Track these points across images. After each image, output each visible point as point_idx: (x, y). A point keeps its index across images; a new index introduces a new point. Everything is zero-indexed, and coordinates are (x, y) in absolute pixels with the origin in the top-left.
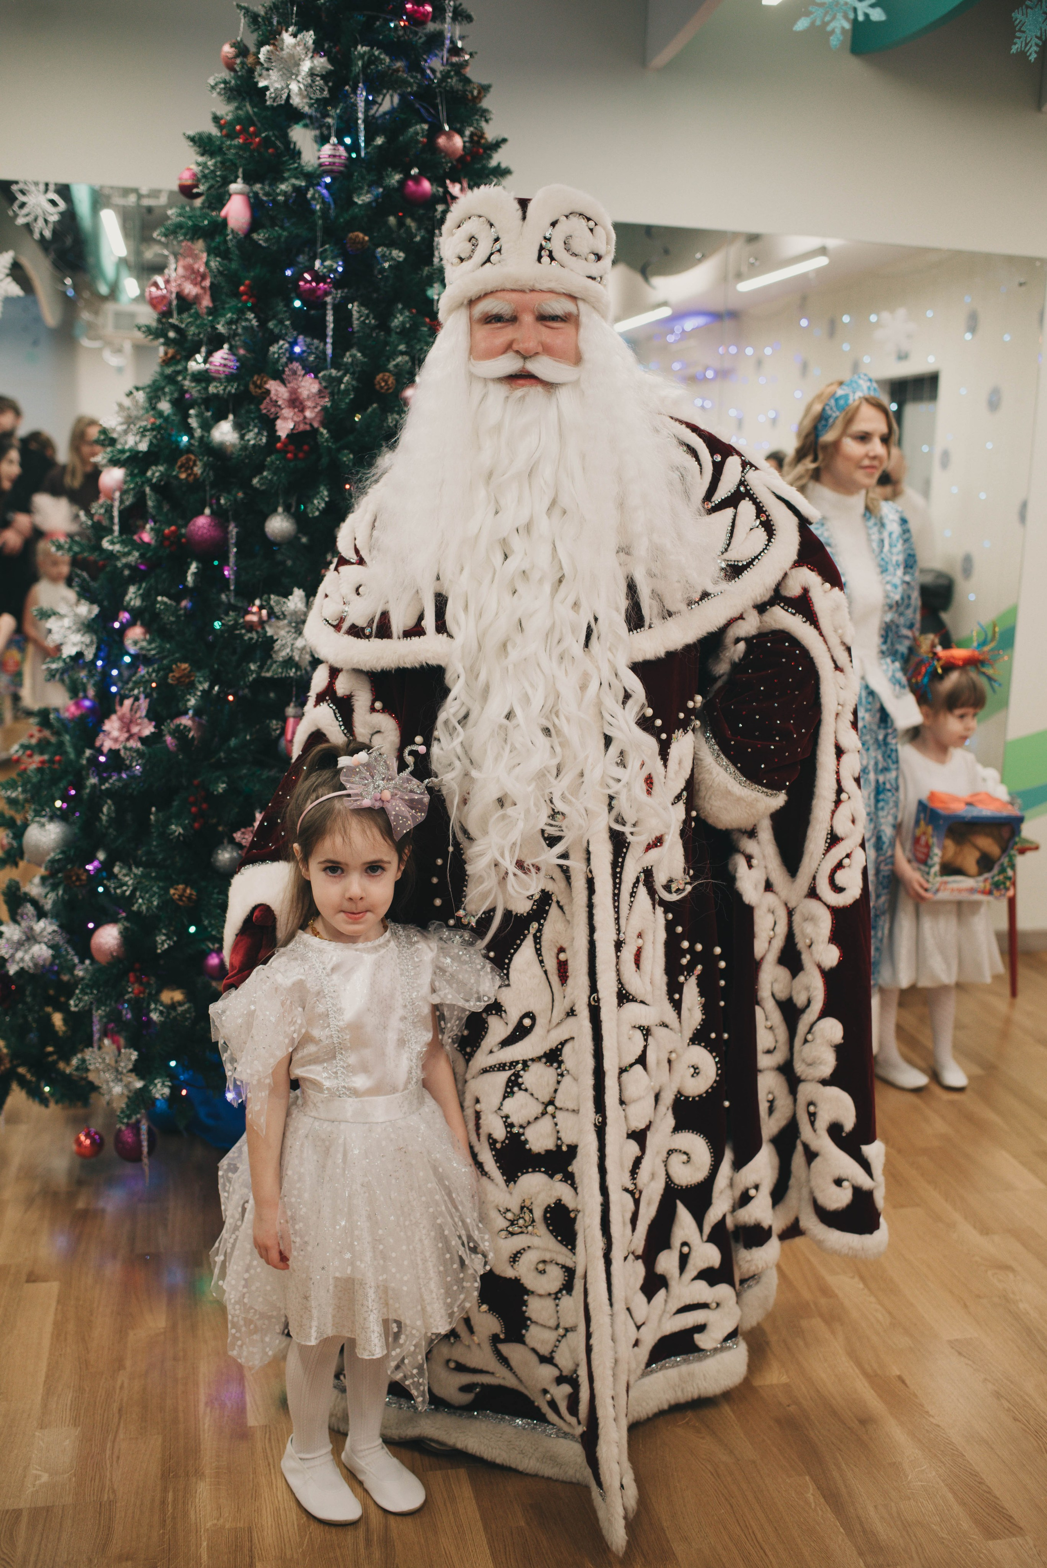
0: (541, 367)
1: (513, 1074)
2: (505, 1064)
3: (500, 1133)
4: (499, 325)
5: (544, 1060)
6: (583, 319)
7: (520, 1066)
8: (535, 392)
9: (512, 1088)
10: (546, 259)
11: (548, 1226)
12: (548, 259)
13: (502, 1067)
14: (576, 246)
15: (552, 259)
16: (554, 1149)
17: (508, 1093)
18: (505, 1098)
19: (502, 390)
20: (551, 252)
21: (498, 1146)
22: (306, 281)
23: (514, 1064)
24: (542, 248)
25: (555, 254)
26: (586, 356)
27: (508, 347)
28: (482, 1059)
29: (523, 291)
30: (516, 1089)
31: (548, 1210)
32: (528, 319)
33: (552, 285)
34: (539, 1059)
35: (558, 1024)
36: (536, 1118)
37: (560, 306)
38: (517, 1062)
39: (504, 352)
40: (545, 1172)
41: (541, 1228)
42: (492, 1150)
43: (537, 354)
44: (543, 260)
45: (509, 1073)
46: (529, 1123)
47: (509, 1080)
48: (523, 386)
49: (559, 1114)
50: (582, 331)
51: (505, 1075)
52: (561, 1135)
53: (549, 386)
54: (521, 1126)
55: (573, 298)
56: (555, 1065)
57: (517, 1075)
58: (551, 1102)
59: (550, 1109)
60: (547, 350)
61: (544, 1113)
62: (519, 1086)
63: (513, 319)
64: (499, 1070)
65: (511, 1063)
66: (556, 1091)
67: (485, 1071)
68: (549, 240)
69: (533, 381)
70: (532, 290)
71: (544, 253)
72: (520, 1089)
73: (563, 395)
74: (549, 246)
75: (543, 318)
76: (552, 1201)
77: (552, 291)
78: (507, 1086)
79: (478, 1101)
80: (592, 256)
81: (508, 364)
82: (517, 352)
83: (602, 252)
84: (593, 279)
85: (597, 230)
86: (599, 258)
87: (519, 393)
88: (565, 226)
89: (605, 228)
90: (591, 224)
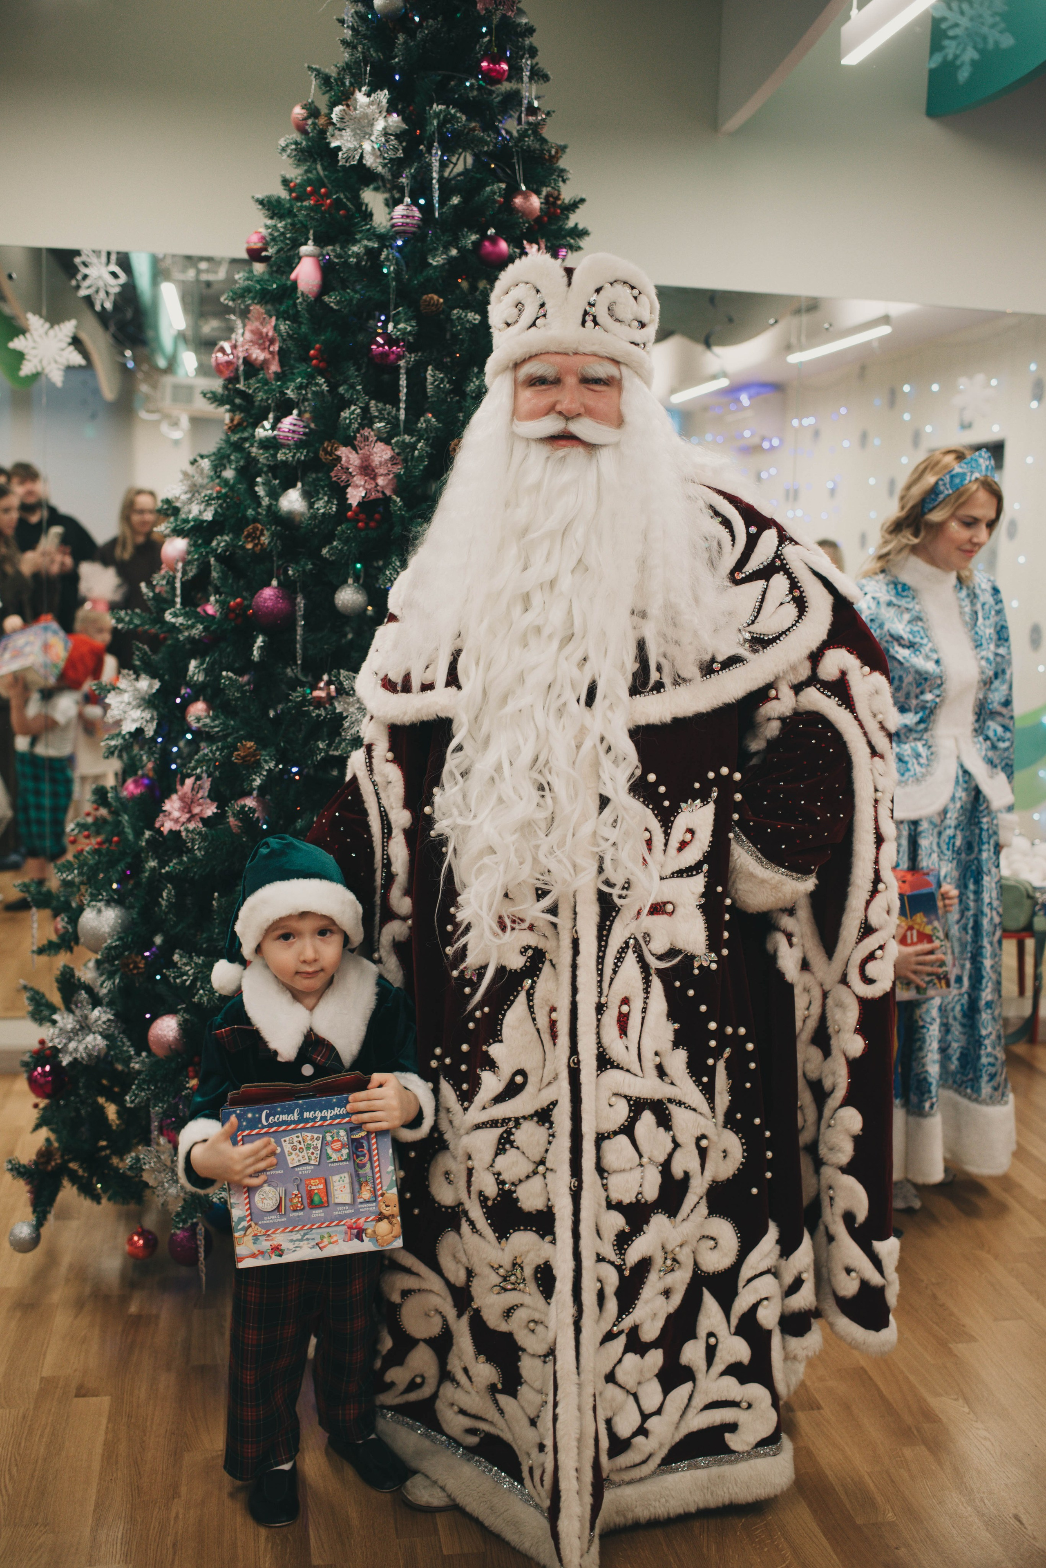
0: (582, 428)
1: (505, 1132)
2: (497, 1121)
3: (491, 1190)
4: (543, 387)
5: (535, 1119)
6: (626, 383)
7: (511, 1124)
8: (576, 453)
9: (504, 1144)
10: (590, 324)
11: (538, 1285)
12: (592, 324)
13: (494, 1123)
14: (619, 312)
15: (596, 323)
16: (545, 1210)
17: (500, 1150)
18: (496, 1155)
19: (544, 451)
20: (595, 317)
21: (489, 1202)
22: (379, 345)
24: (586, 313)
25: (598, 319)
26: (628, 418)
27: (551, 410)
28: (475, 1115)
29: (567, 354)
30: (508, 1146)
31: (538, 1269)
32: (571, 381)
33: (595, 349)
34: (531, 1117)
35: (549, 1084)
36: (528, 1177)
37: (602, 370)
38: (509, 1119)
39: (547, 414)
40: (536, 1232)
41: (531, 1285)
42: (482, 1206)
43: (579, 415)
44: (587, 324)
45: (501, 1130)
46: (521, 1181)
47: (501, 1137)
48: (564, 446)
49: (549, 1174)
50: (624, 394)
51: (498, 1131)
52: (551, 1197)
53: (590, 447)
54: (513, 1184)
55: (616, 362)
56: (547, 1125)
57: (509, 1133)
58: (542, 1162)
59: (541, 1169)
60: (590, 412)
61: (535, 1173)
62: (511, 1143)
63: (557, 382)
64: (491, 1127)
65: (504, 1120)
66: (547, 1151)
67: (478, 1127)
68: (593, 305)
69: (574, 442)
70: (576, 354)
71: (588, 317)
72: (512, 1146)
73: (605, 457)
74: (593, 310)
75: (587, 381)
76: (542, 1262)
77: (595, 355)
78: (499, 1143)
79: (470, 1158)
80: (636, 323)
81: (551, 425)
82: (560, 413)
83: (645, 320)
84: (637, 345)
85: (642, 298)
86: (643, 325)
87: (561, 453)
88: (609, 293)
89: (649, 297)
90: (636, 292)
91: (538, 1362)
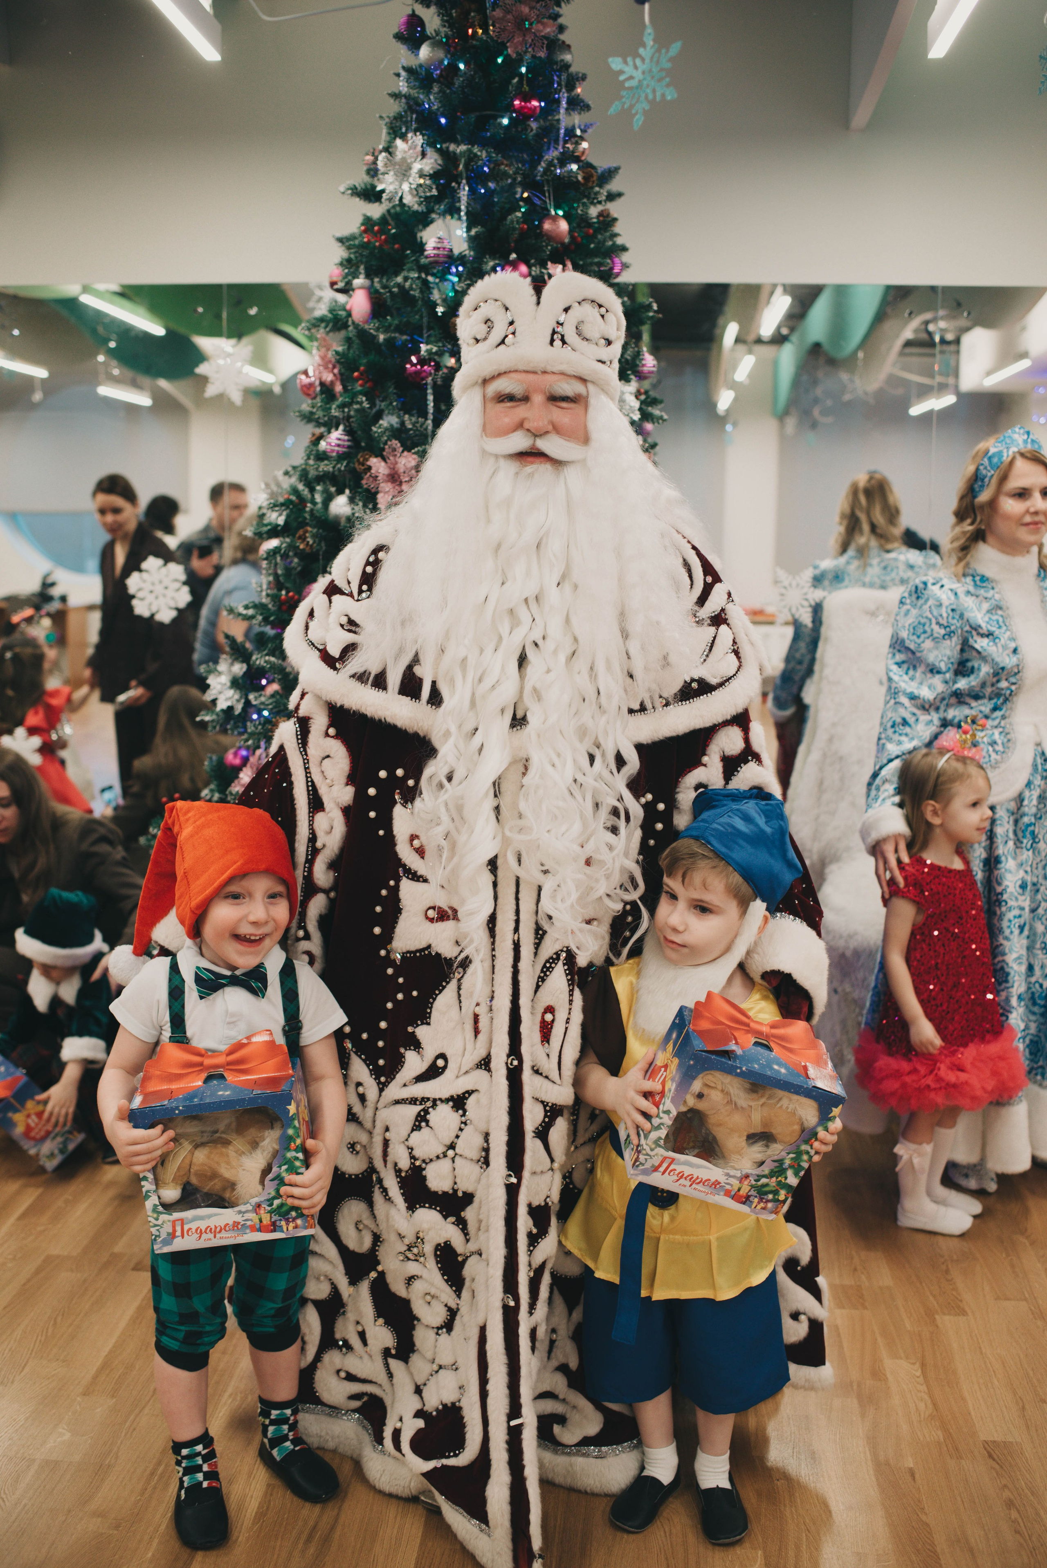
0: (550, 445)
1: (423, 1110)
2: (416, 1099)
3: (404, 1164)
4: (509, 404)
5: (451, 1103)
6: (592, 401)
7: (429, 1104)
8: (542, 469)
9: (420, 1122)
10: (557, 343)
11: (437, 1263)
12: (560, 343)
13: (413, 1101)
14: (587, 331)
15: (564, 342)
16: (451, 1192)
17: (416, 1127)
18: (413, 1130)
19: (511, 467)
20: (563, 336)
21: (403, 1174)
23: (424, 1100)
24: (554, 332)
25: (566, 338)
26: (594, 435)
27: (520, 426)
28: (394, 1090)
29: (535, 373)
30: (423, 1124)
31: (438, 1247)
32: (538, 399)
33: (563, 368)
34: (447, 1100)
35: (467, 1072)
36: (438, 1157)
37: (569, 388)
38: (428, 1099)
39: (514, 430)
40: (440, 1212)
41: (431, 1263)
42: (397, 1177)
43: (547, 432)
44: (555, 343)
45: (420, 1108)
46: (431, 1160)
47: (419, 1114)
48: (532, 463)
49: (457, 1159)
50: (591, 410)
51: (417, 1109)
52: (458, 1180)
53: (557, 463)
54: (424, 1161)
55: (583, 380)
56: (461, 1112)
57: (426, 1111)
58: (452, 1146)
59: (451, 1153)
60: (557, 429)
61: (445, 1156)
62: (427, 1122)
63: (526, 399)
64: (410, 1103)
65: (423, 1099)
66: (457, 1137)
67: (397, 1102)
68: (562, 324)
69: (542, 459)
70: (545, 372)
71: (556, 336)
72: (427, 1125)
73: (571, 474)
74: (560, 329)
75: (554, 399)
76: (442, 1241)
77: (562, 374)
78: (416, 1120)
79: (387, 1129)
80: (603, 342)
81: (519, 442)
82: (528, 430)
83: (612, 337)
84: (603, 363)
85: (609, 316)
86: (609, 343)
87: (529, 469)
88: (577, 312)
89: (615, 315)
90: (603, 310)
91: (432, 1334)
